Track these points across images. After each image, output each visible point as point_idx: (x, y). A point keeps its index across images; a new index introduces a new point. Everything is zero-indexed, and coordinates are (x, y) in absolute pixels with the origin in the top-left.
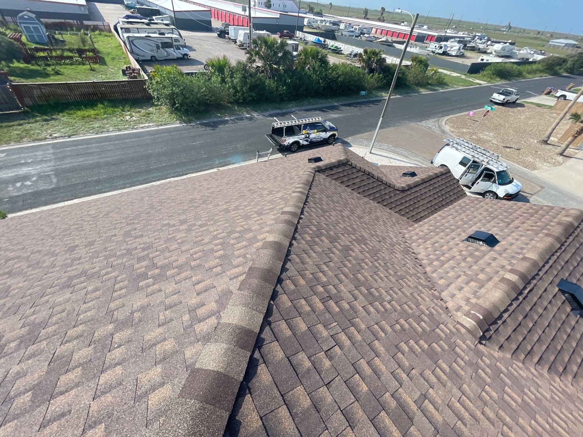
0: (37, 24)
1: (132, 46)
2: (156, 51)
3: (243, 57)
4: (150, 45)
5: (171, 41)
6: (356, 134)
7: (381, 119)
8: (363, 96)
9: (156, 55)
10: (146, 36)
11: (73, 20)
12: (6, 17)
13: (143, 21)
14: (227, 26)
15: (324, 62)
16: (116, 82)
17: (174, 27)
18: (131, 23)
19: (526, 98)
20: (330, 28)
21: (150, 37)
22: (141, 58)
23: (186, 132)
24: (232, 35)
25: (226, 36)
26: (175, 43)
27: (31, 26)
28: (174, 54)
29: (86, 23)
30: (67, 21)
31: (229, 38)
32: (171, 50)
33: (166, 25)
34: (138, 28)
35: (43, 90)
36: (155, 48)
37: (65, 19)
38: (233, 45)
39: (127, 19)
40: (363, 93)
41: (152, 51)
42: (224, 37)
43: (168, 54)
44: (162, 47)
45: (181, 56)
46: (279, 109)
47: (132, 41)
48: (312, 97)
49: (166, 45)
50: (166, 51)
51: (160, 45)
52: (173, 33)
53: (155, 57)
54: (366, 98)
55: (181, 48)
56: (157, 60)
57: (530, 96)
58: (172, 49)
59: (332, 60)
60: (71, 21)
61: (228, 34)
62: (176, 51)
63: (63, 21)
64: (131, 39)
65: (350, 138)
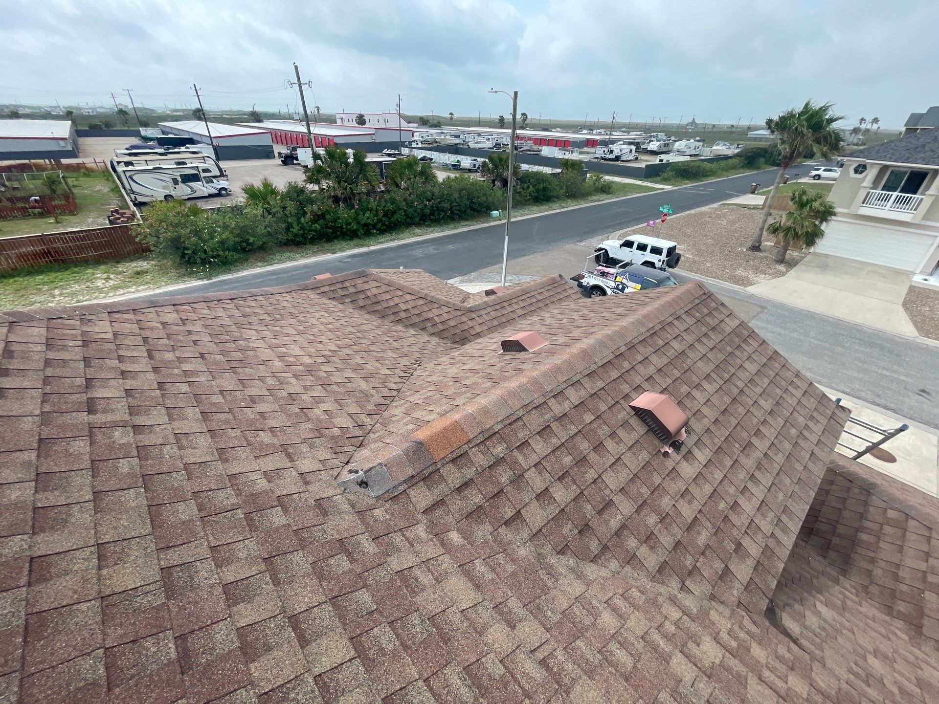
1: (132, 183)
5: (196, 172)
7: (507, 238)
8: (496, 217)
9: (173, 193)
13: (157, 150)
14: (294, 149)
15: (428, 176)
19: (726, 199)
21: (160, 168)
25: (295, 162)
26: (203, 174)
28: (204, 189)
30: (33, 161)
32: (196, 185)
34: (146, 161)
36: (171, 184)
39: (131, 150)
40: (495, 213)
41: (164, 188)
42: (293, 164)
43: (194, 191)
44: (183, 182)
45: (216, 192)
47: (131, 177)
49: (188, 179)
50: (190, 187)
51: (179, 179)
53: (171, 196)
54: (500, 220)
55: (214, 180)
57: (731, 196)
58: (200, 183)
62: (206, 185)
64: (128, 174)
65: (473, 274)
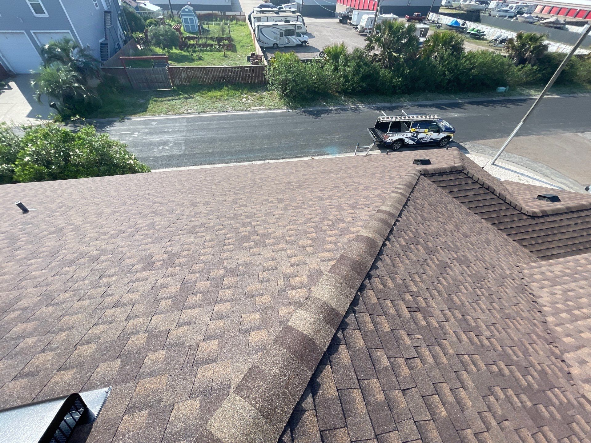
0: (192, 15)
1: (260, 33)
2: (279, 39)
3: (361, 43)
4: (275, 33)
5: (294, 28)
6: (479, 139)
7: (521, 123)
8: (502, 93)
9: (278, 42)
10: (274, 25)
11: (219, 11)
12: (173, 11)
13: (274, 9)
14: (351, 10)
15: (457, 49)
16: (242, 67)
17: (299, 14)
18: (263, 12)
20: (475, 8)
21: (276, 25)
22: (265, 46)
23: (290, 118)
24: (354, 21)
25: (348, 21)
26: (297, 31)
27: (188, 17)
28: (295, 41)
29: (228, 13)
30: (214, 12)
31: (351, 24)
32: (292, 38)
33: (293, 12)
34: (268, 17)
35: (188, 73)
36: (279, 36)
37: (212, 11)
38: (353, 31)
39: (260, 8)
40: (502, 89)
41: (275, 38)
42: (346, 23)
43: (289, 42)
44: (285, 35)
45: (300, 43)
46: (388, 102)
47: (261, 30)
48: (431, 91)
49: (289, 32)
50: (287, 38)
51: (284, 33)
52: (297, 21)
53: (277, 44)
54: (504, 96)
55: (302, 36)
56: (278, 47)
58: (294, 36)
59: (469, 47)
60: (217, 12)
61: (350, 19)
62: (296, 38)
63: (211, 12)
64: (260, 27)
65: (469, 143)
